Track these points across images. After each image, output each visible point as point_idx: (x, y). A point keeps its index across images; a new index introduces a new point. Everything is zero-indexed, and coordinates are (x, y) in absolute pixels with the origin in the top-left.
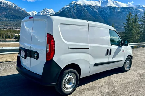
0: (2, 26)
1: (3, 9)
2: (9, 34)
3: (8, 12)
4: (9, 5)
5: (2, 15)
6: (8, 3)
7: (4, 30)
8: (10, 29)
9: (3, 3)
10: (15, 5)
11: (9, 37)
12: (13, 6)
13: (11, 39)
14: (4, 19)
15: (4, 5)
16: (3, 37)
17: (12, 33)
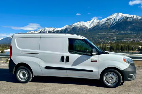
0: (128, 39)
1: (129, 23)
2: (132, 46)
3: (134, 25)
4: (135, 19)
5: (128, 29)
6: (134, 17)
7: (129, 42)
8: (134, 41)
9: (130, 18)
10: (141, 17)
11: (132, 49)
12: (139, 19)
13: (134, 51)
14: (130, 32)
15: (130, 19)
16: (126, 49)
17: (135, 45)
